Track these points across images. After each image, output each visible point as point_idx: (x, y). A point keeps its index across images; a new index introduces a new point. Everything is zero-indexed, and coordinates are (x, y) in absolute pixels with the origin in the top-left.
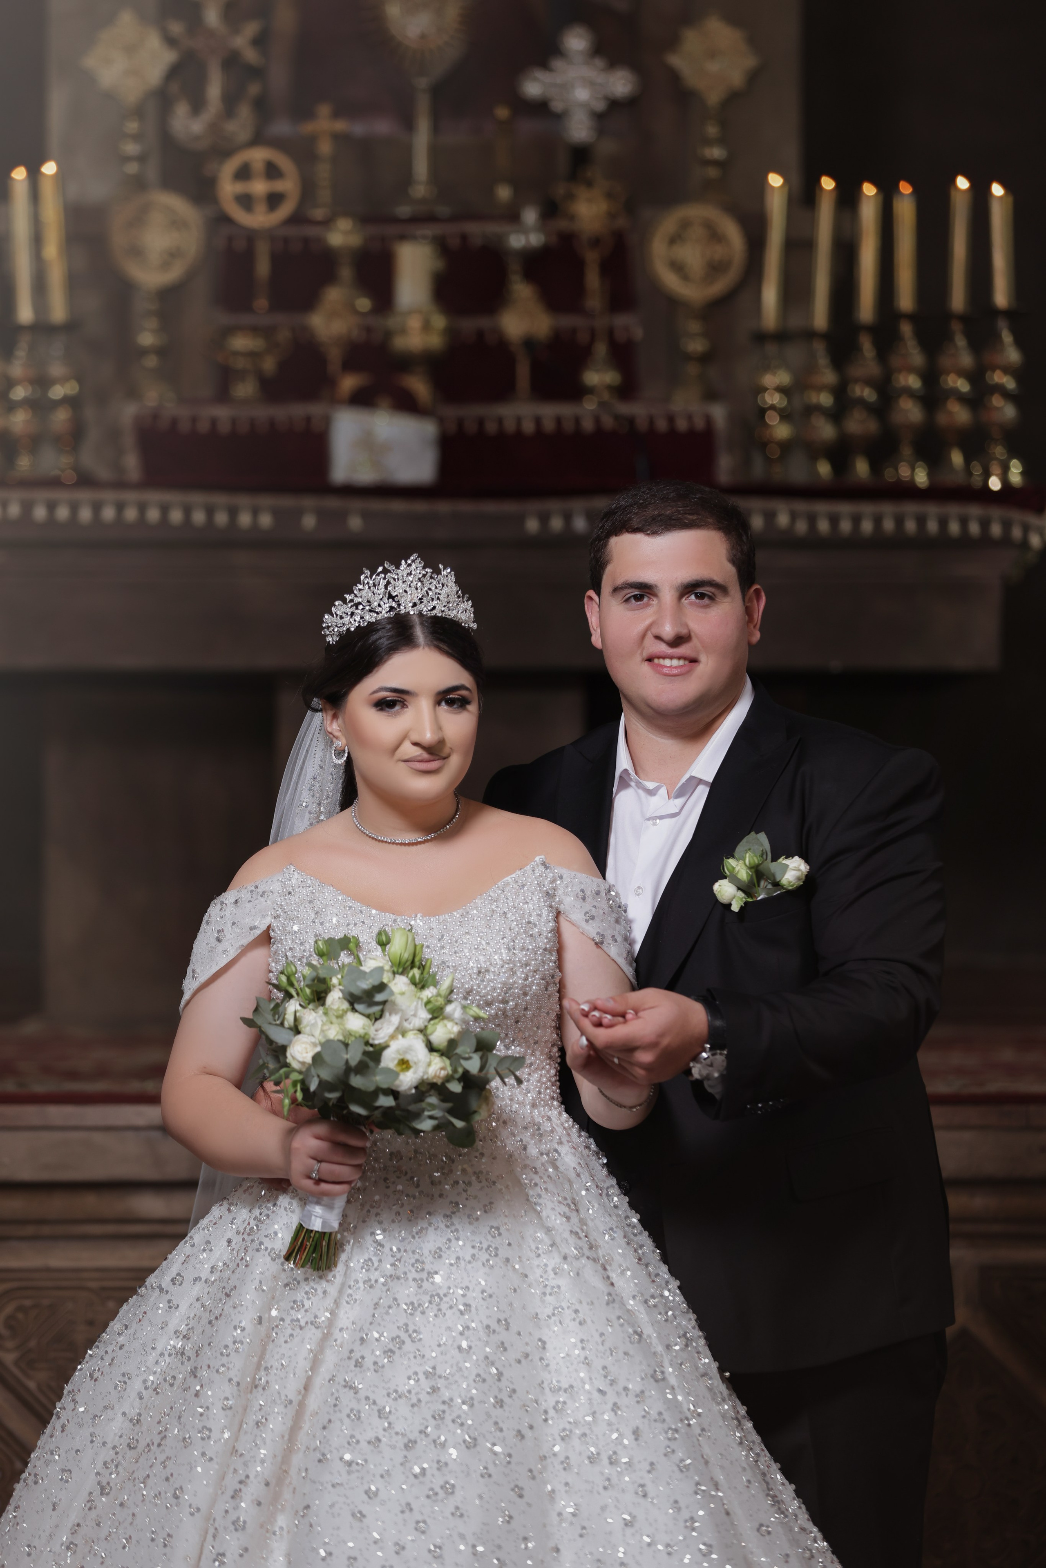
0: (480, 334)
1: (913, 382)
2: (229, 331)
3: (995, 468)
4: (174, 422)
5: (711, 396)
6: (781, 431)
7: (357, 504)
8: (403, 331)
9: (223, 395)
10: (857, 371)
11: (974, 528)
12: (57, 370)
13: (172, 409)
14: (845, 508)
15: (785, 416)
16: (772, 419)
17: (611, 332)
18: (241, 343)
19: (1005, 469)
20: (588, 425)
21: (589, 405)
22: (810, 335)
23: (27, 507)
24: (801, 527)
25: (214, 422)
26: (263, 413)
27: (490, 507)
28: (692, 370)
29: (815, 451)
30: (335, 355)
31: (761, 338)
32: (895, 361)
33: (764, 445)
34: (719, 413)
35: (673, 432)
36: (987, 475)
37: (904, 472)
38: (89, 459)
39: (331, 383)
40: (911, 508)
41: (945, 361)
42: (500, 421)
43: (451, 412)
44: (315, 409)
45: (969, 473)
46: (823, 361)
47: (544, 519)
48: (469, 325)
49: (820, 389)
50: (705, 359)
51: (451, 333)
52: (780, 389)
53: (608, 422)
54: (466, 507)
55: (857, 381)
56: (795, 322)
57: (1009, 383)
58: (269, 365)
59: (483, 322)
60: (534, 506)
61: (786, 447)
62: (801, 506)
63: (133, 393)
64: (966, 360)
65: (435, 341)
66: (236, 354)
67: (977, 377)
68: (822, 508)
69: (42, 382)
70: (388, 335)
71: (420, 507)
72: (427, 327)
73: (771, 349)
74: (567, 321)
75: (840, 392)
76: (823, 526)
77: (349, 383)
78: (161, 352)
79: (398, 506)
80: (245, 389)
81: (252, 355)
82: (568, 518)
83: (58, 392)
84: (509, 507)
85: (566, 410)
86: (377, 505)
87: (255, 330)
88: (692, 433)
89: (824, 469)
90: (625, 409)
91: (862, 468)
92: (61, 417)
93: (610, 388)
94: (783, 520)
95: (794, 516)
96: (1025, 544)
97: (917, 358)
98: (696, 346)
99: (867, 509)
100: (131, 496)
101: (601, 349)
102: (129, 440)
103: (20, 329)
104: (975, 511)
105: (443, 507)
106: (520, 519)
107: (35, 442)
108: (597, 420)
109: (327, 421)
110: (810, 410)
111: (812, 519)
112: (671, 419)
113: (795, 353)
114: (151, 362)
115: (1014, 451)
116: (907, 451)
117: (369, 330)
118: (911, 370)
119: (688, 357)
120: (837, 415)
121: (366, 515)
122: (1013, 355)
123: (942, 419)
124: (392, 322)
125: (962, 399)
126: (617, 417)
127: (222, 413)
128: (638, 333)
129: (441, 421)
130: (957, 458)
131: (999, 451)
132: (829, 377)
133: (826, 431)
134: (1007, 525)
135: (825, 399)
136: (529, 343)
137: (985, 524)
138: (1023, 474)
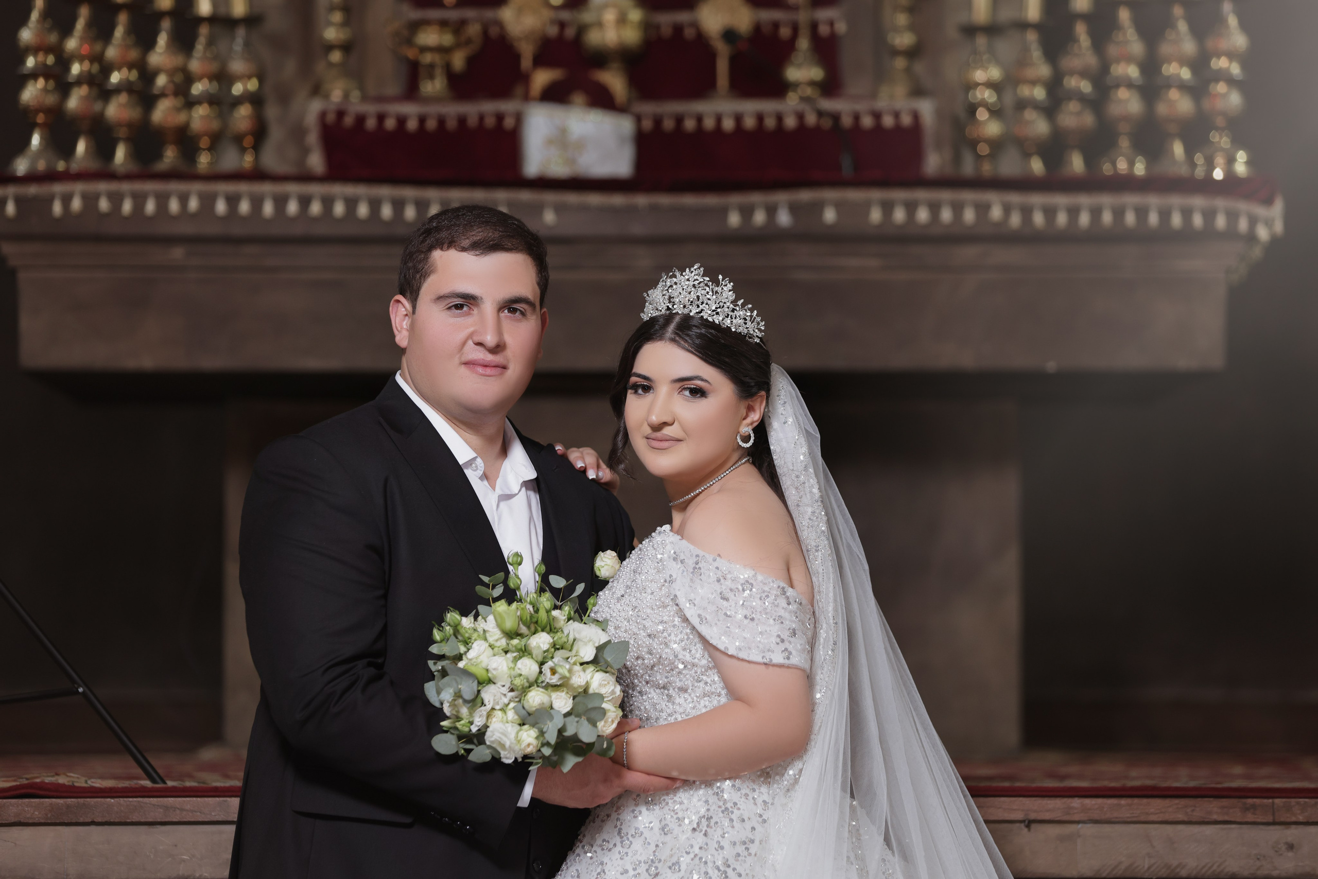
0: (678, 29)
1: (1133, 71)
2: (415, 26)
3: (1220, 160)
4: (361, 119)
5: (918, 92)
6: (992, 128)
7: (550, 197)
8: (600, 24)
9: (411, 92)
10: (1070, 62)
11: (1198, 220)
12: (237, 66)
13: (357, 106)
14: (1061, 200)
15: (996, 112)
16: (982, 115)
17: (814, 26)
18: (430, 37)
19: (1231, 160)
20: (790, 122)
21: (792, 101)
22: (1023, 26)
23: (208, 201)
24: (1015, 220)
25: (402, 121)
26: (453, 110)
27: (689, 200)
28: (900, 63)
29: (1026, 147)
30: (527, 52)
31: (970, 31)
32: (1112, 50)
33: (973, 144)
34: (926, 108)
35: (878, 127)
36: (1211, 167)
37: (1122, 165)
38: (270, 160)
39: (525, 79)
40: (1131, 199)
41: (1165, 49)
42: (699, 119)
43: (649, 108)
44: (507, 107)
45: (1193, 165)
46: (1036, 53)
47: (747, 212)
48: (666, 20)
49: (1033, 83)
50: (912, 53)
51: (647, 26)
52: (990, 85)
53: (811, 119)
54: (665, 200)
55: (1072, 73)
56: (1006, 14)
57: (1235, 70)
58: (458, 61)
59: (682, 17)
60: (736, 199)
61: (997, 145)
62: (1015, 198)
63: (317, 90)
64: (1189, 47)
65: (631, 36)
66: (424, 49)
67: (1200, 64)
68: (1037, 199)
69: (223, 78)
70: (582, 29)
71: (617, 200)
72: (622, 20)
73: (981, 41)
74: (768, 15)
75: (1054, 86)
76: (1038, 219)
77: (542, 78)
78: (346, 47)
79: (594, 199)
80: (434, 86)
81: (441, 50)
82: (771, 211)
83: (238, 89)
84: (711, 200)
85: (768, 106)
86: (572, 198)
87: (443, 24)
88: (898, 129)
89: (1037, 166)
90: (828, 105)
91: (1077, 164)
92: (243, 115)
93: (812, 83)
94: (996, 213)
95: (1007, 209)
96: (1251, 237)
97: (1137, 47)
98: (904, 40)
99: (1084, 200)
100: (315, 189)
101: (803, 43)
102: (313, 138)
103: (201, 20)
104: (1198, 201)
105: (641, 200)
106: (723, 212)
107: (216, 140)
108: (800, 117)
109: (519, 118)
110: (1022, 105)
111: (1027, 212)
112: (877, 116)
113: (1006, 47)
114: (336, 56)
115: (1239, 142)
116: (1124, 143)
117: (562, 25)
118: (1129, 59)
119: (895, 52)
120: (1050, 109)
121: (559, 209)
122: (1239, 40)
123: (1162, 109)
124: (587, 17)
125: (1183, 87)
126: (820, 114)
127: (410, 110)
128: (841, 27)
129: (638, 119)
130: (1178, 149)
131: (1222, 140)
132: (1044, 70)
133: (1040, 127)
134: (1232, 216)
135: (1039, 93)
136: (729, 35)
137: (1209, 215)
138: (1248, 163)
